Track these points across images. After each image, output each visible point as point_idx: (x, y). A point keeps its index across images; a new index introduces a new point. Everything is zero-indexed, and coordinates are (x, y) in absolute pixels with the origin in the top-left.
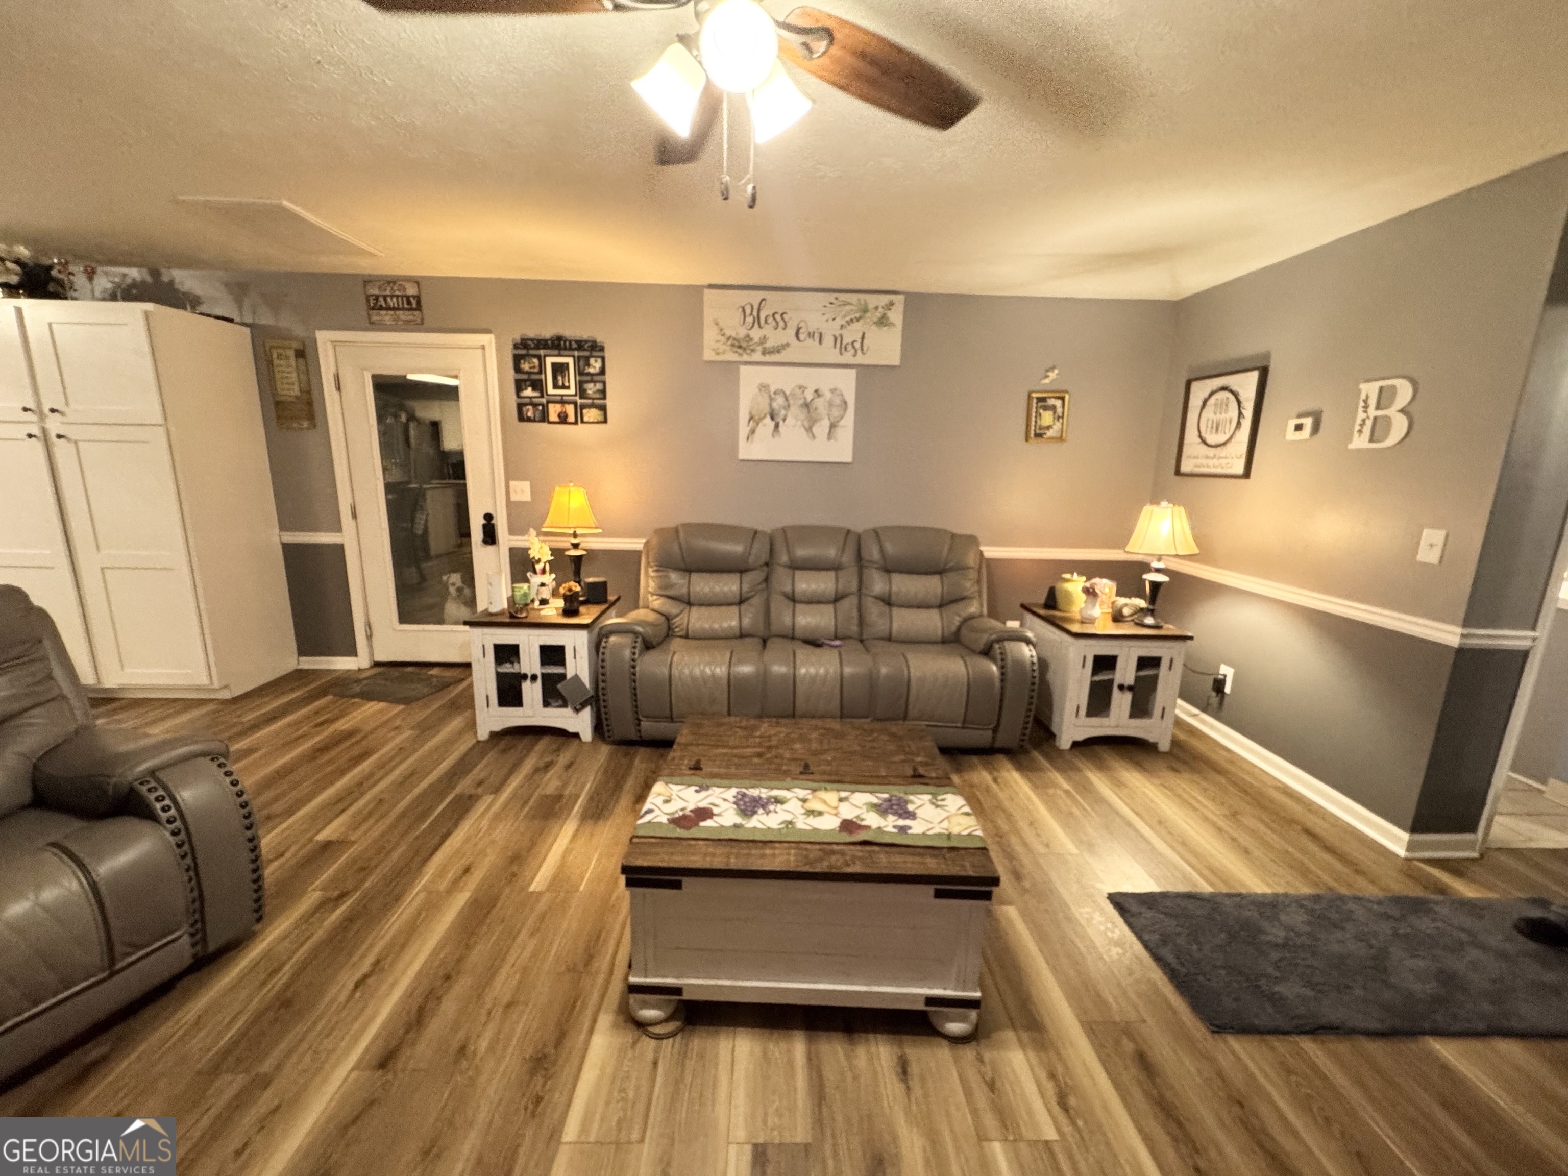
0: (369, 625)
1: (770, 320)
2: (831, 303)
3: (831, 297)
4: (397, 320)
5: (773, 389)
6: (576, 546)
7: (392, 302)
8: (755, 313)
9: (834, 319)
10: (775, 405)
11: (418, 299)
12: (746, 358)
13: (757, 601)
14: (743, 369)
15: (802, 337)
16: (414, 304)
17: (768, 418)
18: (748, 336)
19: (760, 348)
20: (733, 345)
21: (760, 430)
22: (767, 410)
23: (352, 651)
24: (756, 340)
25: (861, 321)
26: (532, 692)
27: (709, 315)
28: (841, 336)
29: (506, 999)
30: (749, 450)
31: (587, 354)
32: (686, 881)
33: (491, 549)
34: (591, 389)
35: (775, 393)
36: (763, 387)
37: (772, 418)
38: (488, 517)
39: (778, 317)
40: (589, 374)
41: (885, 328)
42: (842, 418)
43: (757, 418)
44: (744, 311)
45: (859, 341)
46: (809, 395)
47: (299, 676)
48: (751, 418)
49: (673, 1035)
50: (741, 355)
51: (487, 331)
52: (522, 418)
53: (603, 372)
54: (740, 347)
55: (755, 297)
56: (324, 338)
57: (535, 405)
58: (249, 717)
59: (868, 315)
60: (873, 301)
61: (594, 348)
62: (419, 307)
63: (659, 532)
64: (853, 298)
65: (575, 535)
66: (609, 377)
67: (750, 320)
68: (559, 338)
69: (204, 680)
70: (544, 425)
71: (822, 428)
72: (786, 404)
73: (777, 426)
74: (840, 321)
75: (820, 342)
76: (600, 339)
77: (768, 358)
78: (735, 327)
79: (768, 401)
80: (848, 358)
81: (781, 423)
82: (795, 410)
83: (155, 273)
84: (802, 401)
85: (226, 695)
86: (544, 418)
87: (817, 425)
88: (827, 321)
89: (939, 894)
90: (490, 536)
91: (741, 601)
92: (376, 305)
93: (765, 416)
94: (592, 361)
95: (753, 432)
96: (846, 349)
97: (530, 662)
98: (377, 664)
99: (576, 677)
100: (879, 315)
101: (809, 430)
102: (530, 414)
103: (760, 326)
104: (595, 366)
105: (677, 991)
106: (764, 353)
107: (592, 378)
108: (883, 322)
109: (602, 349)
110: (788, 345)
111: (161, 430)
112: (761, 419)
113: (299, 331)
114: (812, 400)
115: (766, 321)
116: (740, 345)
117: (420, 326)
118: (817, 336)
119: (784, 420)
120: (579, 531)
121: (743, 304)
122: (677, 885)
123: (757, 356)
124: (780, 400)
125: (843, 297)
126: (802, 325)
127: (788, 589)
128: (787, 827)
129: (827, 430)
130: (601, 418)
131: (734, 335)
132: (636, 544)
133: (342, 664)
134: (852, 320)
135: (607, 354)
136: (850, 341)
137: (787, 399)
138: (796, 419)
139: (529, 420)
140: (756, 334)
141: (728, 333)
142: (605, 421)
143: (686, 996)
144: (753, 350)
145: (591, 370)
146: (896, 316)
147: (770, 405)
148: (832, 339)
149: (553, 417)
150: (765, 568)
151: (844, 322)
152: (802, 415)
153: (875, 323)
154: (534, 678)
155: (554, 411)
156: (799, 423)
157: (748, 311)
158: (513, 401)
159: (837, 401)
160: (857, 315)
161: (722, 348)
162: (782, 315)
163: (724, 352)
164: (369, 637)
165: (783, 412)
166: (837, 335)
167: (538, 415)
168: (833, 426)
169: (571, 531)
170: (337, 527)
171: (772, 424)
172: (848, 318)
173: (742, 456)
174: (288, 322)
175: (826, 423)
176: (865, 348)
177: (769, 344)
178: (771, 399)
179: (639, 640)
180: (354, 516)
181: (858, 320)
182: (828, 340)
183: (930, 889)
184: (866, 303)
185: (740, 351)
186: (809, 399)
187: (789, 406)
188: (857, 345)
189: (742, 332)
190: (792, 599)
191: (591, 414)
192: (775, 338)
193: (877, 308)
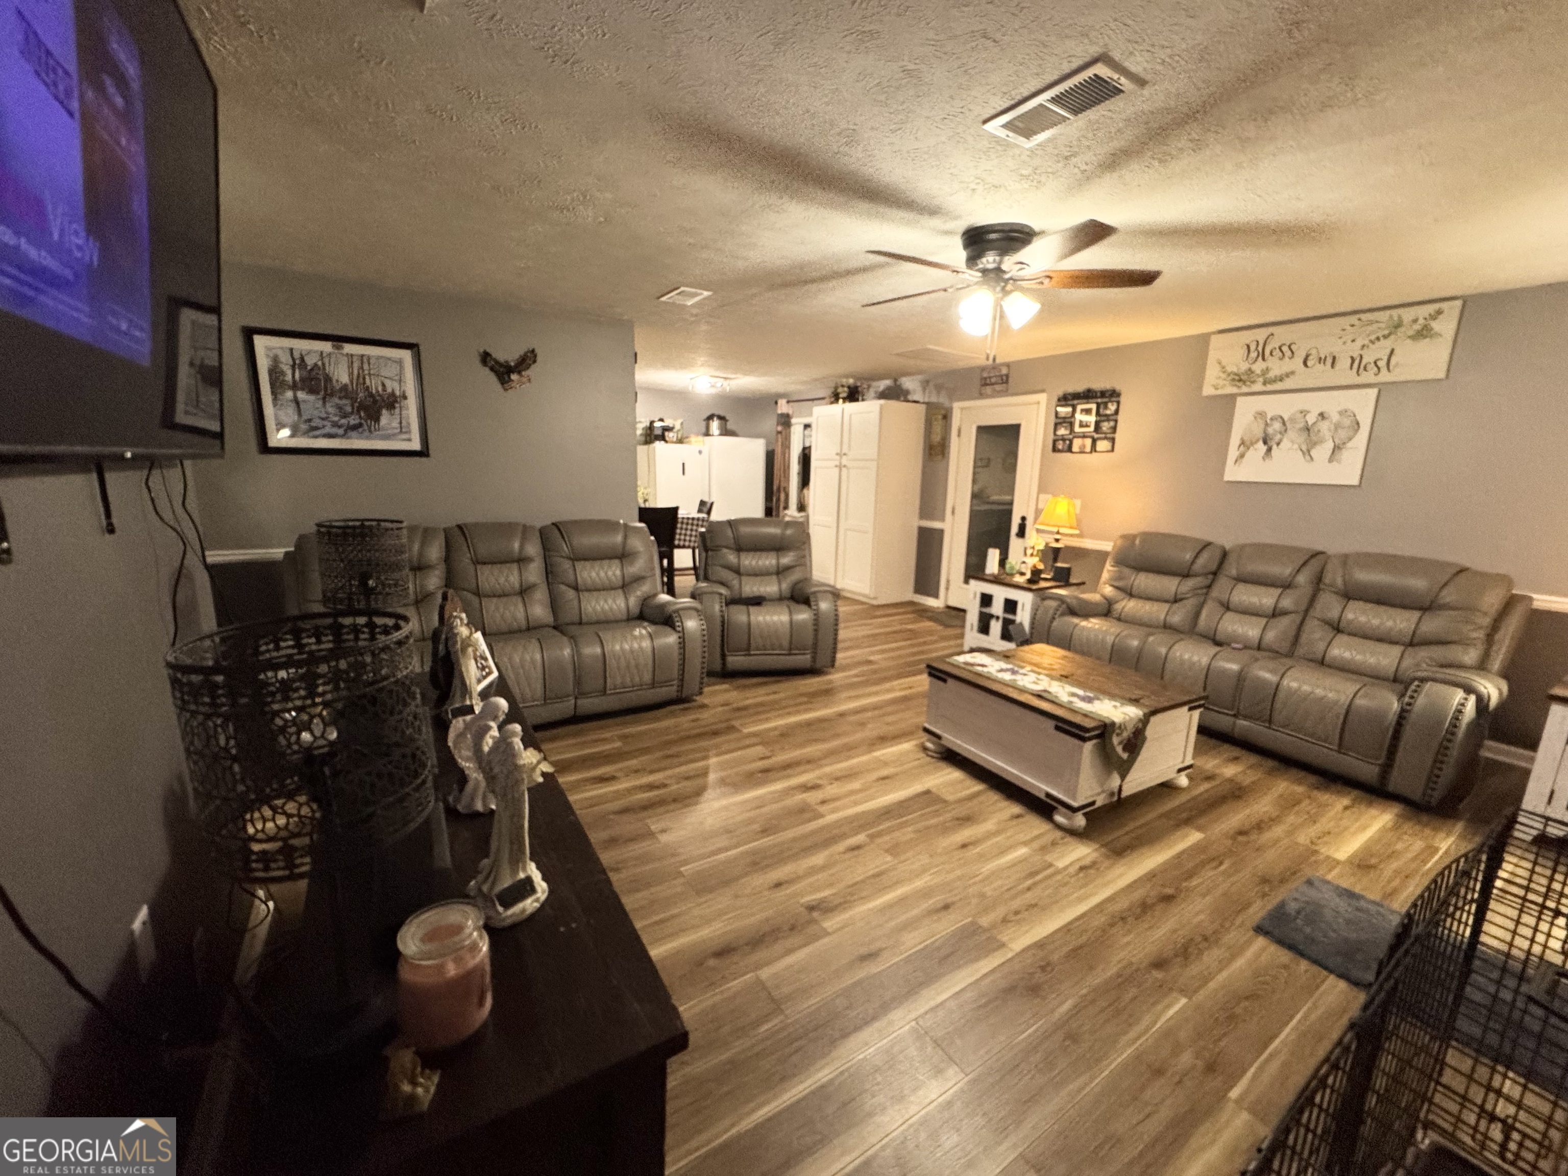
0: (948, 581)
1: (1277, 353)
2: (1353, 326)
3: (1353, 319)
4: (994, 390)
6: (1057, 540)
7: (993, 380)
8: (1260, 349)
9: (1353, 341)
11: (1007, 376)
12: (1245, 389)
13: (1190, 604)
14: (1240, 400)
15: (1309, 363)
16: (1005, 380)
17: (1261, 443)
18: (1250, 369)
19: (1261, 380)
20: (1233, 380)
22: (1261, 435)
24: (1258, 372)
25: (1392, 337)
26: (996, 627)
27: (1213, 355)
28: (1361, 357)
30: (1233, 473)
31: (1105, 400)
32: (950, 681)
33: (1020, 540)
34: (1105, 426)
36: (1261, 415)
37: (1265, 443)
38: (1024, 519)
39: (1285, 349)
40: (1106, 415)
41: (1427, 340)
43: (1248, 443)
44: (1248, 347)
45: (1385, 358)
47: (911, 603)
48: (1243, 443)
50: (1239, 387)
51: (1043, 391)
52: (1055, 449)
53: (1117, 412)
54: (1240, 380)
55: (1261, 334)
56: (957, 406)
57: (1064, 440)
58: (878, 613)
59: (1402, 329)
60: (1407, 315)
61: (1113, 395)
62: (1007, 382)
63: (1124, 537)
64: (1383, 316)
65: (1058, 533)
66: (1120, 418)
67: (1254, 355)
68: (1089, 391)
70: (1069, 454)
71: (1322, 452)
72: (1283, 429)
73: (1269, 450)
74: (1359, 343)
75: (1333, 365)
76: (1118, 388)
77: (1269, 387)
78: (1236, 361)
79: (1262, 426)
80: (1368, 377)
81: (1275, 447)
82: (1291, 434)
83: (896, 380)
84: (1302, 425)
85: (875, 602)
86: (1070, 449)
87: (1318, 447)
88: (1344, 343)
89: (1057, 728)
90: (1021, 533)
91: (1176, 600)
92: (985, 383)
93: (1258, 441)
94: (1110, 405)
95: (1242, 456)
96: (1365, 369)
97: (997, 608)
98: (948, 607)
99: (1021, 624)
100: (1417, 327)
101: (1307, 453)
102: (1060, 447)
103: (1264, 359)
104: (1112, 407)
105: (939, 737)
106: (1264, 384)
107: (1108, 418)
108: (1424, 333)
109: (1119, 395)
110: (1293, 373)
111: (875, 463)
112: (1252, 444)
113: (946, 403)
114: (1314, 423)
115: (1271, 354)
116: (1238, 379)
117: (1005, 393)
118: (1329, 361)
119: (1278, 444)
120: (1062, 530)
121: (1248, 342)
122: (945, 681)
123: (1258, 387)
124: (1277, 425)
125: (1364, 317)
126: (1314, 352)
127: (1224, 597)
129: (1330, 452)
130: (1109, 448)
131: (1235, 370)
132: (1107, 546)
133: (931, 602)
134: (1378, 339)
135: (1123, 399)
136: (1372, 360)
137: (1284, 423)
138: (1293, 442)
139: (1059, 451)
140: (1258, 367)
141: (1230, 369)
142: (1113, 450)
143: (943, 742)
144: (1253, 382)
145: (1108, 412)
146: (1446, 327)
147: (1265, 432)
148: (1349, 361)
149: (1075, 448)
150: (1211, 577)
151: (1366, 342)
152: (1301, 439)
153: (1409, 337)
154: (998, 618)
155: (1077, 444)
156: (1296, 446)
157: (1253, 347)
158: (1051, 437)
159: (1347, 422)
160: (1386, 332)
161: (1221, 382)
162: (1289, 347)
163: (1223, 387)
164: (947, 589)
165: (1278, 437)
166: (1356, 355)
167: (1066, 447)
168: (1337, 449)
169: (1055, 530)
170: (943, 519)
171: (1265, 448)
172: (1373, 337)
173: (1228, 477)
174: (943, 399)
176: (1393, 362)
177: (1271, 375)
178: (1267, 425)
180: (953, 512)
181: (1385, 337)
182: (1344, 363)
183: (1051, 724)
184: (1400, 317)
185: (1240, 384)
186: (1310, 423)
187: (1286, 430)
188: (1382, 364)
189: (1244, 366)
190: (1227, 607)
191: (1103, 445)
192: (1276, 367)
193: (1415, 321)
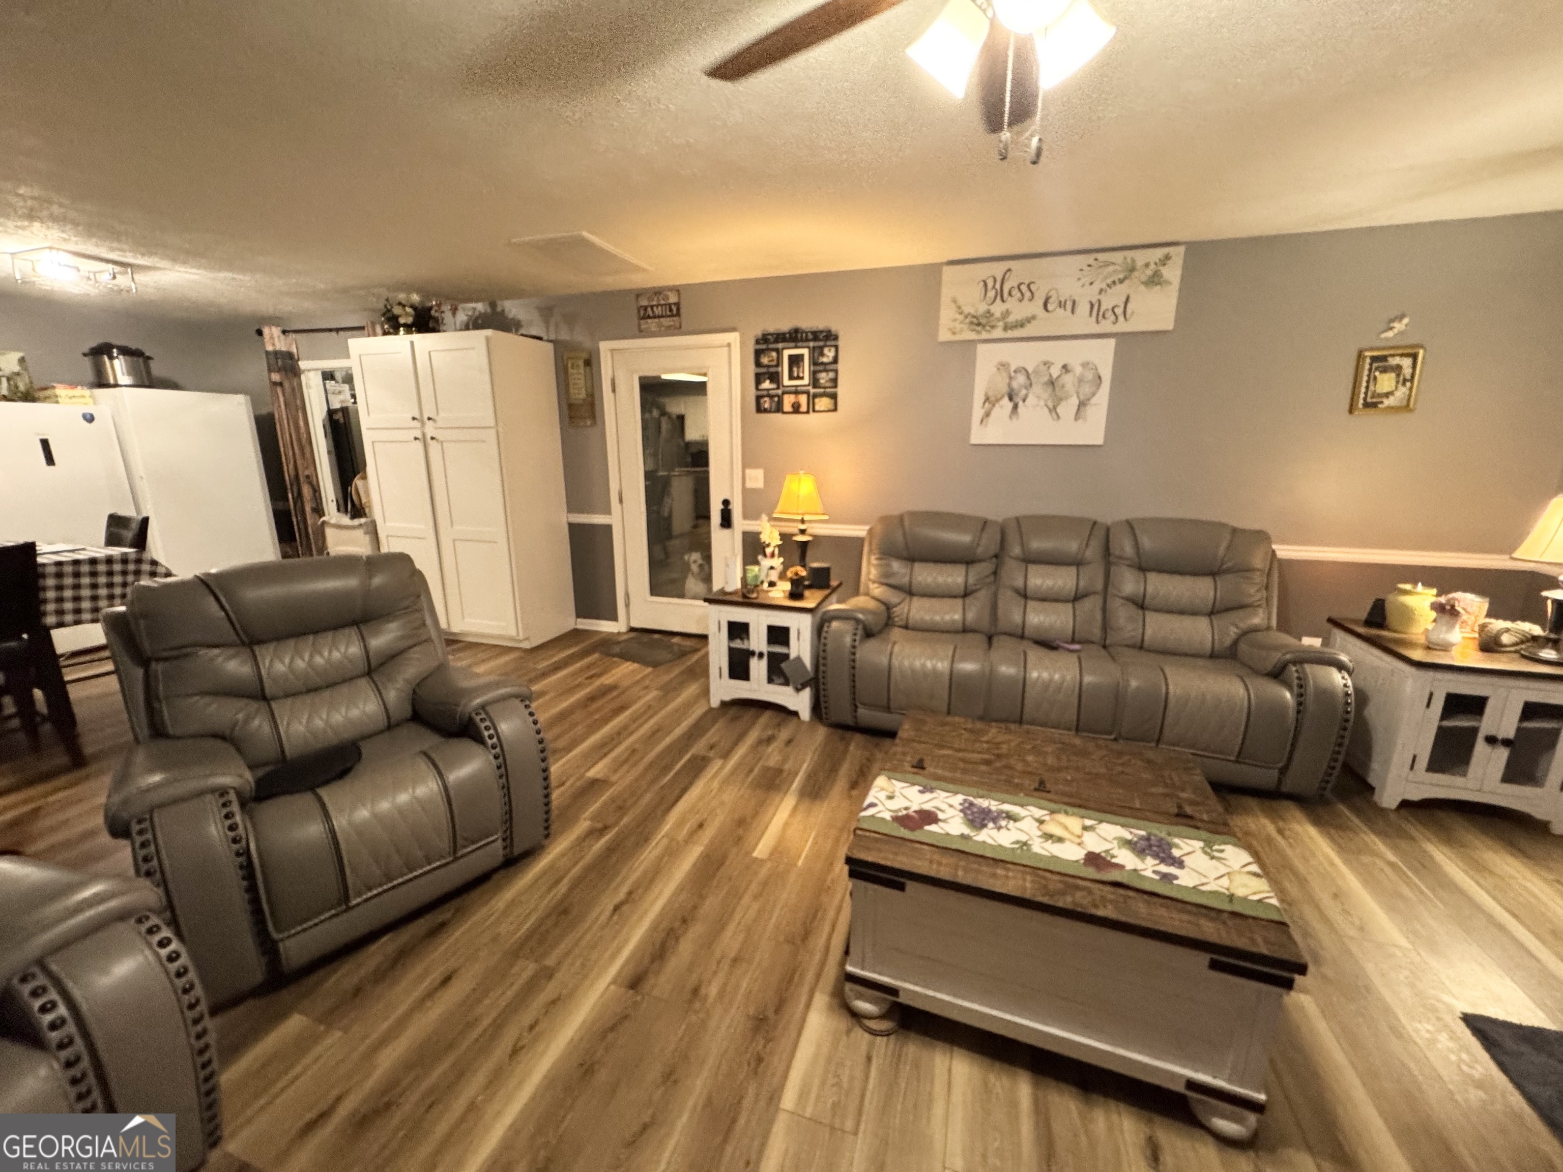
0: (627, 595)
1: (1015, 292)
2: (1089, 266)
3: (1090, 259)
4: (660, 325)
5: (1013, 368)
6: (803, 532)
7: (658, 311)
8: (998, 286)
9: (1091, 284)
10: (1015, 385)
11: (678, 305)
12: (985, 335)
13: (983, 595)
14: (981, 348)
15: (1050, 307)
16: (675, 311)
17: (1006, 399)
18: (988, 312)
19: (1001, 324)
20: (971, 323)
21: (996, 411)
22: (1005, 389)
23: (614, 617)
24: (998, 314)
25: (1127, 282)
26: (759, 668)
27: (947, 293)
28: (1099, 301)
29: (732, 955)
30: (980, 435)
31: (821, 344)
32: (910, 885)
33: (726, 532)
34: (824, 378)
35: (1015, 372)
36: (1003, 366)
37: (1011, 399)
38: (726, 503)
39: (1024, 288)
40: (822, 363)
41: (1158, 287)
42: (1094, 394)
43: (993, 399)
44: (986, 285)
45: (1122, 306)
46: (1055, 371)
47: (575, 635)
48: (987, 399)
49: (886, 1034)
50: (979, 332)
51: (734, 330)
52: (760, 409)
53: (835, 360)
54: (979, 324)
55: (998, 269)
56: (605, 347)
57: (771, 397)
58: (543, 665)
59: (1136, 274)
60: (1141, 257)
61: (828, 337)
62: (678, 314)
63: (884, 519)
64: (1118, 257)
65: (803, 521)
66: (841, 366)
67: (991, 294)
68: (797, 330)
69: (512, 632)
70: (779, 416)
71: (1068, 408)
72: (1028, 382)
73: (1016, 407)
74: (1097, 286)
75: (1073, 312)
76: (834, 329)
77: (1010, 334)
78: (974, 303)
79: (1007, 380)
80: (1107, 326)
81: (1021, 404)
82: (1037, 389)
83: (493, 305)
84: (1046, 379)
85: (526, 645)
86: (779, 409)
87: (1063, 403)
88: (1083, 286)
89: (1215, 965)
90: (726, 521)
91: (966, 594)
92: (645, 314)
93: (1002, 397)
94: (826, 351)
95: (987, 414)
96: (1104, 316)
97: (758, 641)
98: (632, 630)
99: (798, 659)
100: (1149, 272)
101: (1053, 410)
102: (767, 406)
103: (1003, 301)
104: (829, 354)
105: (893, 991)
106: (1006, 329)
107: (825, 367)
108: (1155, 280)
109: (836, 338)
110: (1034, 317)
111: (493, 432)
112: (998, 400)
113: (587, 343)
114: (1059, 377)
115: (1010, 294)
116: (979, 322)
117: (678, 330)
118: (1069, 305)
119: (1024, 401)
120: (806, 518)
121: (984, 278)
122: (901, 887)
123: (998, 333)
124: (1021, 379)
125: (1102, 257)
126: (1053, 293)
127: (1019, 583)
128: (1021, 848)
129: (1076, 407)
130: (831, 407)
131: (972, 312)
132: (860, 531)
133: (606, 627)
134: (1114, 282)
135: (841, 343)
136: (1110, 307)
137: (1028, 376)
138: (1038, 397)
139: (766, 411)
140: (998, 309)
141: (967, 309)
142: (835, 409)
143: (902, 999)
144: (993, 327)
145: (825, 360)
146: (1173, 273)
147: (1009, 385)
148: (1088, 307)
149: (787, 407)
150: (994, 560)
151: (1104, 286)
152: (1046, 394)
153: (1143, 283)
154: (761, 655)
155: (788, 401)
156: (1042, 403)
157: (990, 284)
158: (752, 393)
159: (1089, 375)
160: (1121, 276)
161: (958, 326)
162: (1029, 286)
163: (961, 331)
164: (627, 605)
165: (1024, 392)
166: (1094, 301)
167: (774, 405)
168: (1082, 405)
169: (799, 518)
170: (608, 511)
171: (1010, 405)
172: (1109, 281)
173: (974, 440)
174: (580, 337)
175: (1074, 401)
176: (1129, 311)
177: (1011, 319)
178: (1011, 378)
179: (860, 627)
180: (621, 501)
181: (1121, 281)
182: (1083, 308)
183: (1204, 959)
184: (1133, 261)
185: (979, 328)
186: (1055, 376)
187: (1031, 385)
188: (1119, 311)
189: (982, 308)
190: (1024, 595)
191: (823, 403)
192: (1018, 310)
193: (1147, 265)
